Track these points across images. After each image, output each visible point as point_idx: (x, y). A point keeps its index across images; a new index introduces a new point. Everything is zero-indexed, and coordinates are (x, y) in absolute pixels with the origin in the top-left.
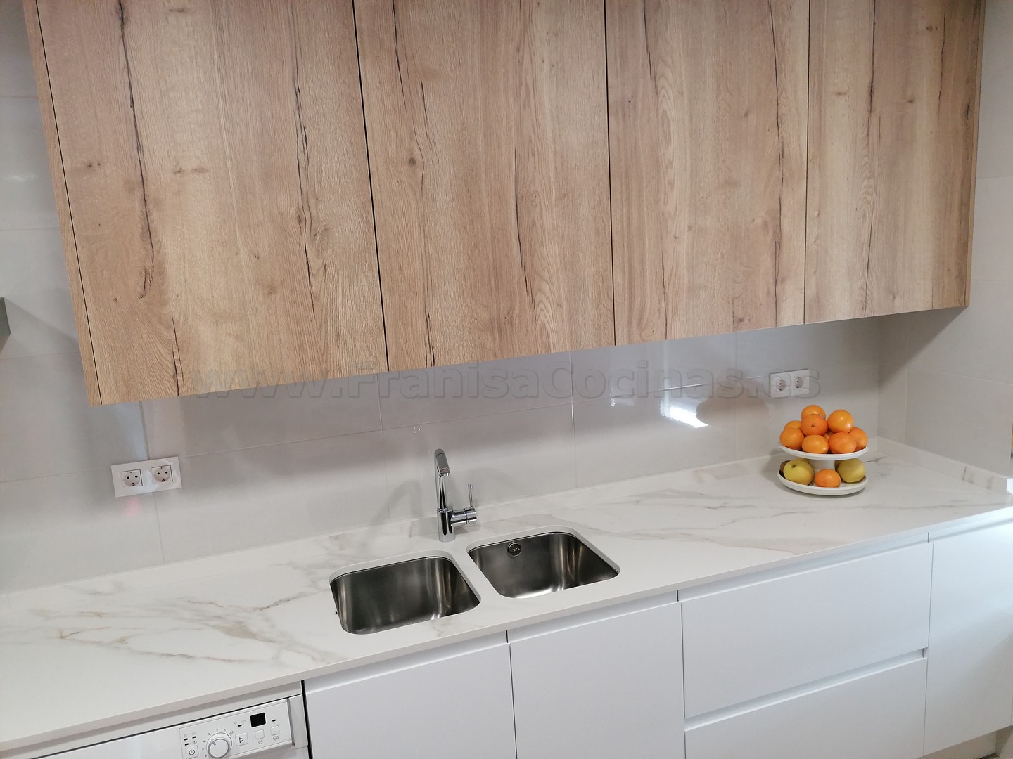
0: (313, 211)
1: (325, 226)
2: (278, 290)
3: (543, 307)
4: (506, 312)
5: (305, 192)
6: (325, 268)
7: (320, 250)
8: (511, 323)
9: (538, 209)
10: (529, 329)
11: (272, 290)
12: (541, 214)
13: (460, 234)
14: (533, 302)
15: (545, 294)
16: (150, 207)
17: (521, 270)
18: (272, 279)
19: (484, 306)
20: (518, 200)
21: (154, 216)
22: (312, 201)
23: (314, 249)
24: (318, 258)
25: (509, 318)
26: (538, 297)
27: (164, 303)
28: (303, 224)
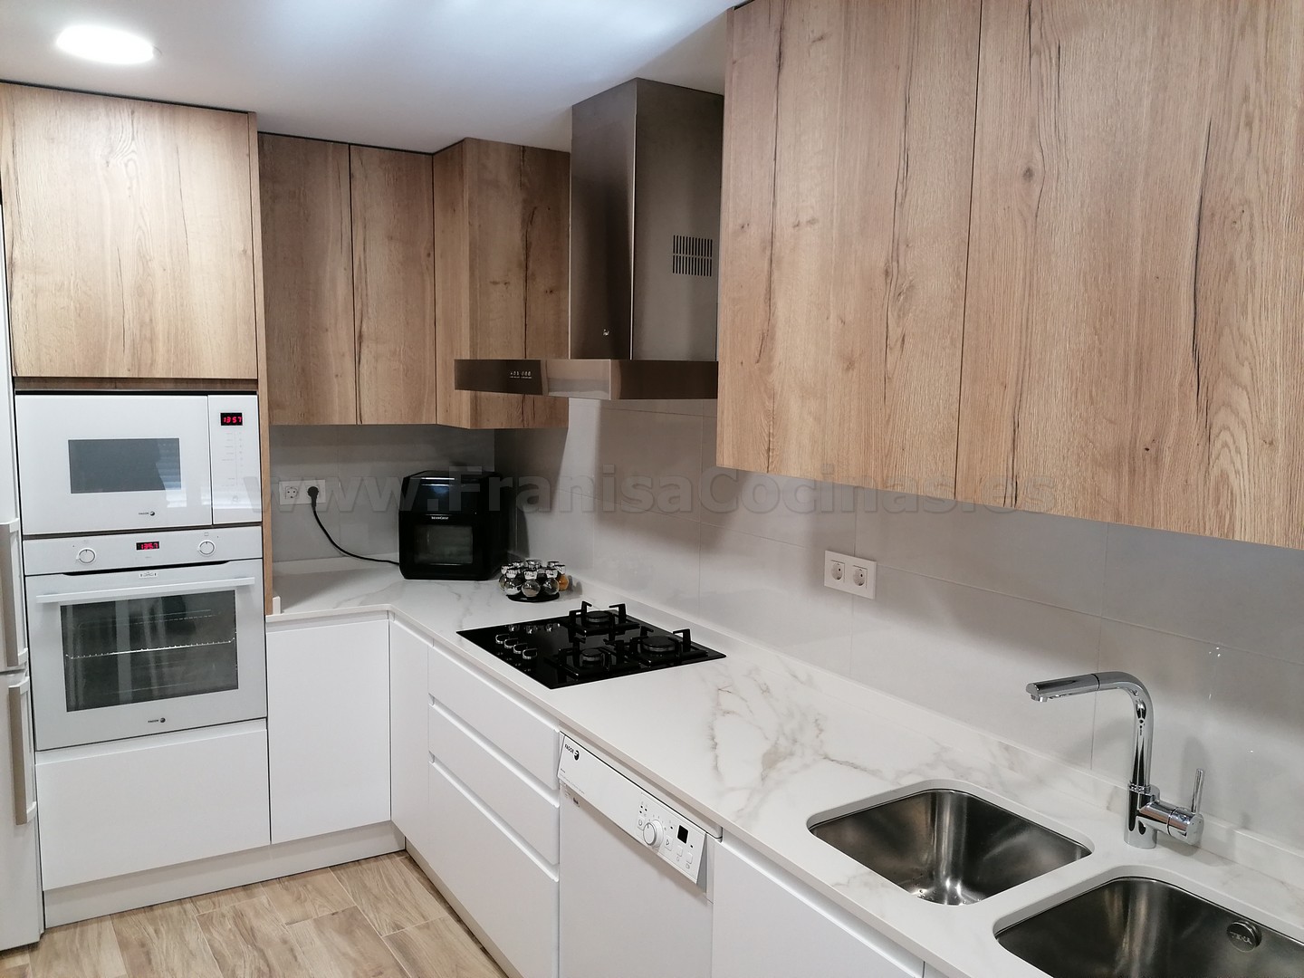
0: (901, 262)
1: (911, 281)
2: (856, 365)
3: (1230, 442)
4: (1149, 438)
5: (896, 236)
6: (903, 340)
7: (902, 314)
8: (1157, 460)
9: (1245, 237)
10: (1192, 479)
11: (850, 365)
12: (1250, 246)
13: (1086, 290)
14: (1208, 427)
15: (1237, 415)
16: (774, 265)
17: (1191, 359)
18: (852, 351)
19: (1111, 422)
20: (1204, 221)
21: (776, 275)
22: (902, 247)
23: (895, 314)
24: (898, 326)
25: (1153, 451)
26: (1221, 418)
27: (770, 371)
28: (889, 281)
